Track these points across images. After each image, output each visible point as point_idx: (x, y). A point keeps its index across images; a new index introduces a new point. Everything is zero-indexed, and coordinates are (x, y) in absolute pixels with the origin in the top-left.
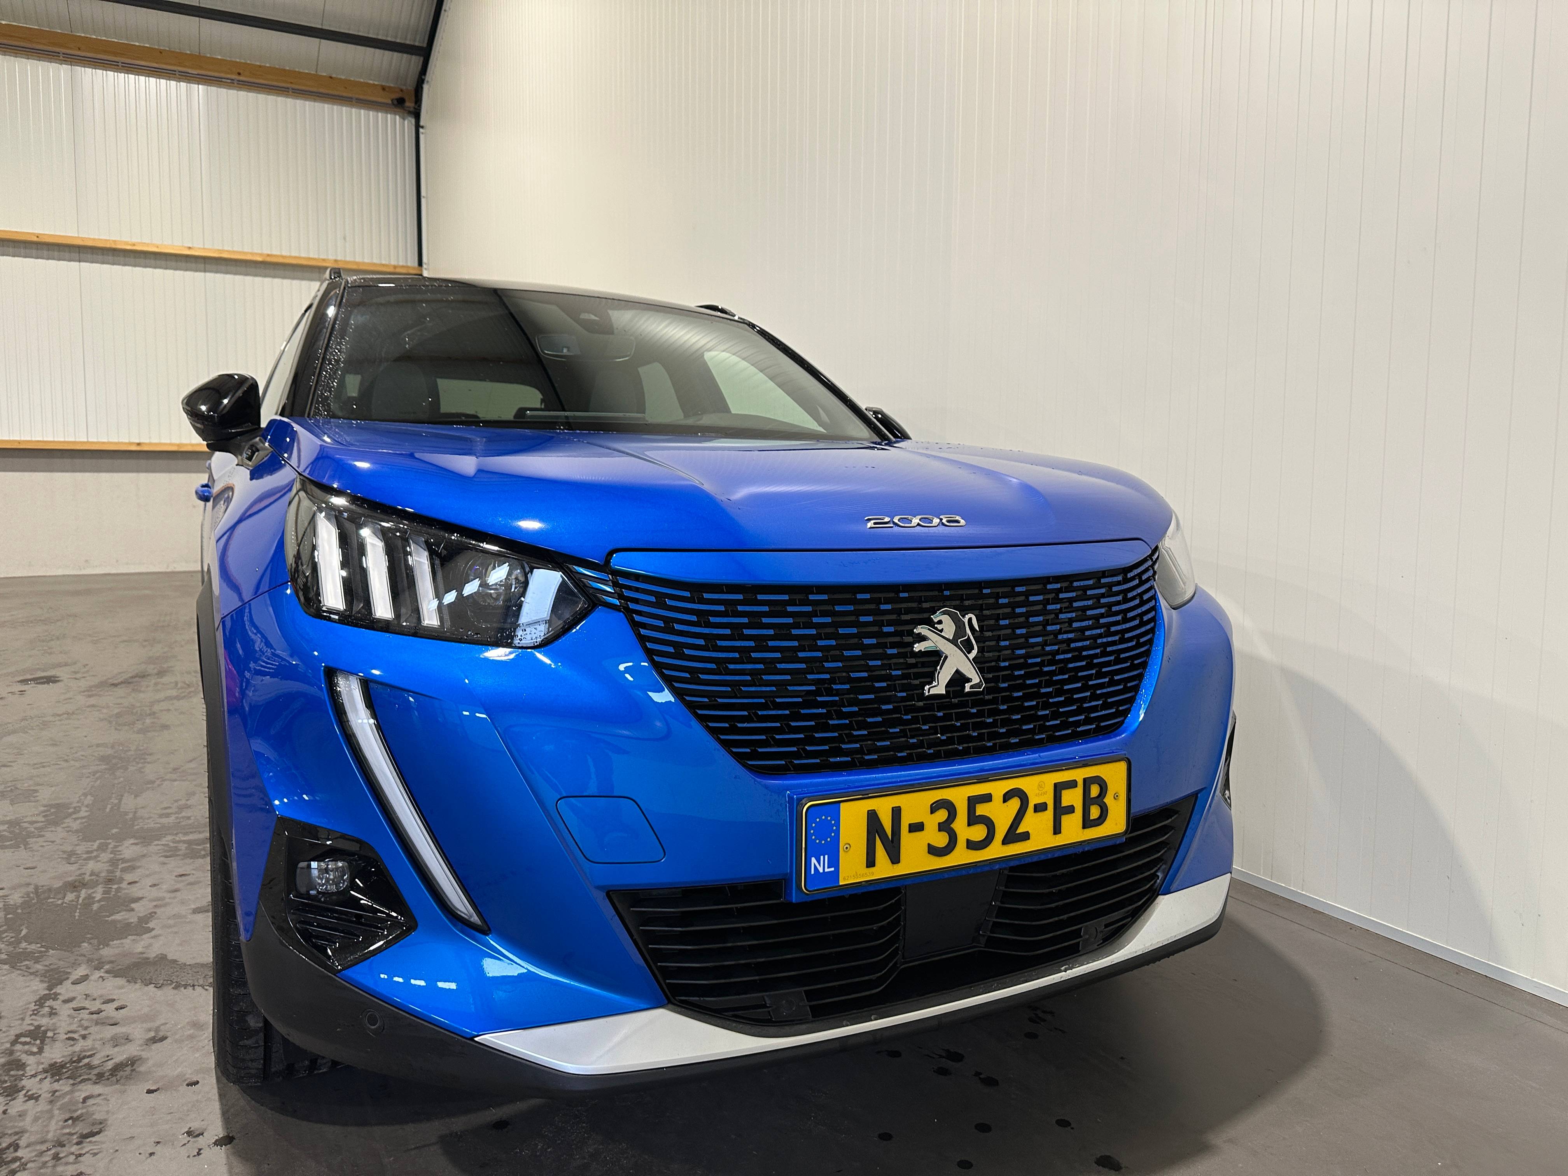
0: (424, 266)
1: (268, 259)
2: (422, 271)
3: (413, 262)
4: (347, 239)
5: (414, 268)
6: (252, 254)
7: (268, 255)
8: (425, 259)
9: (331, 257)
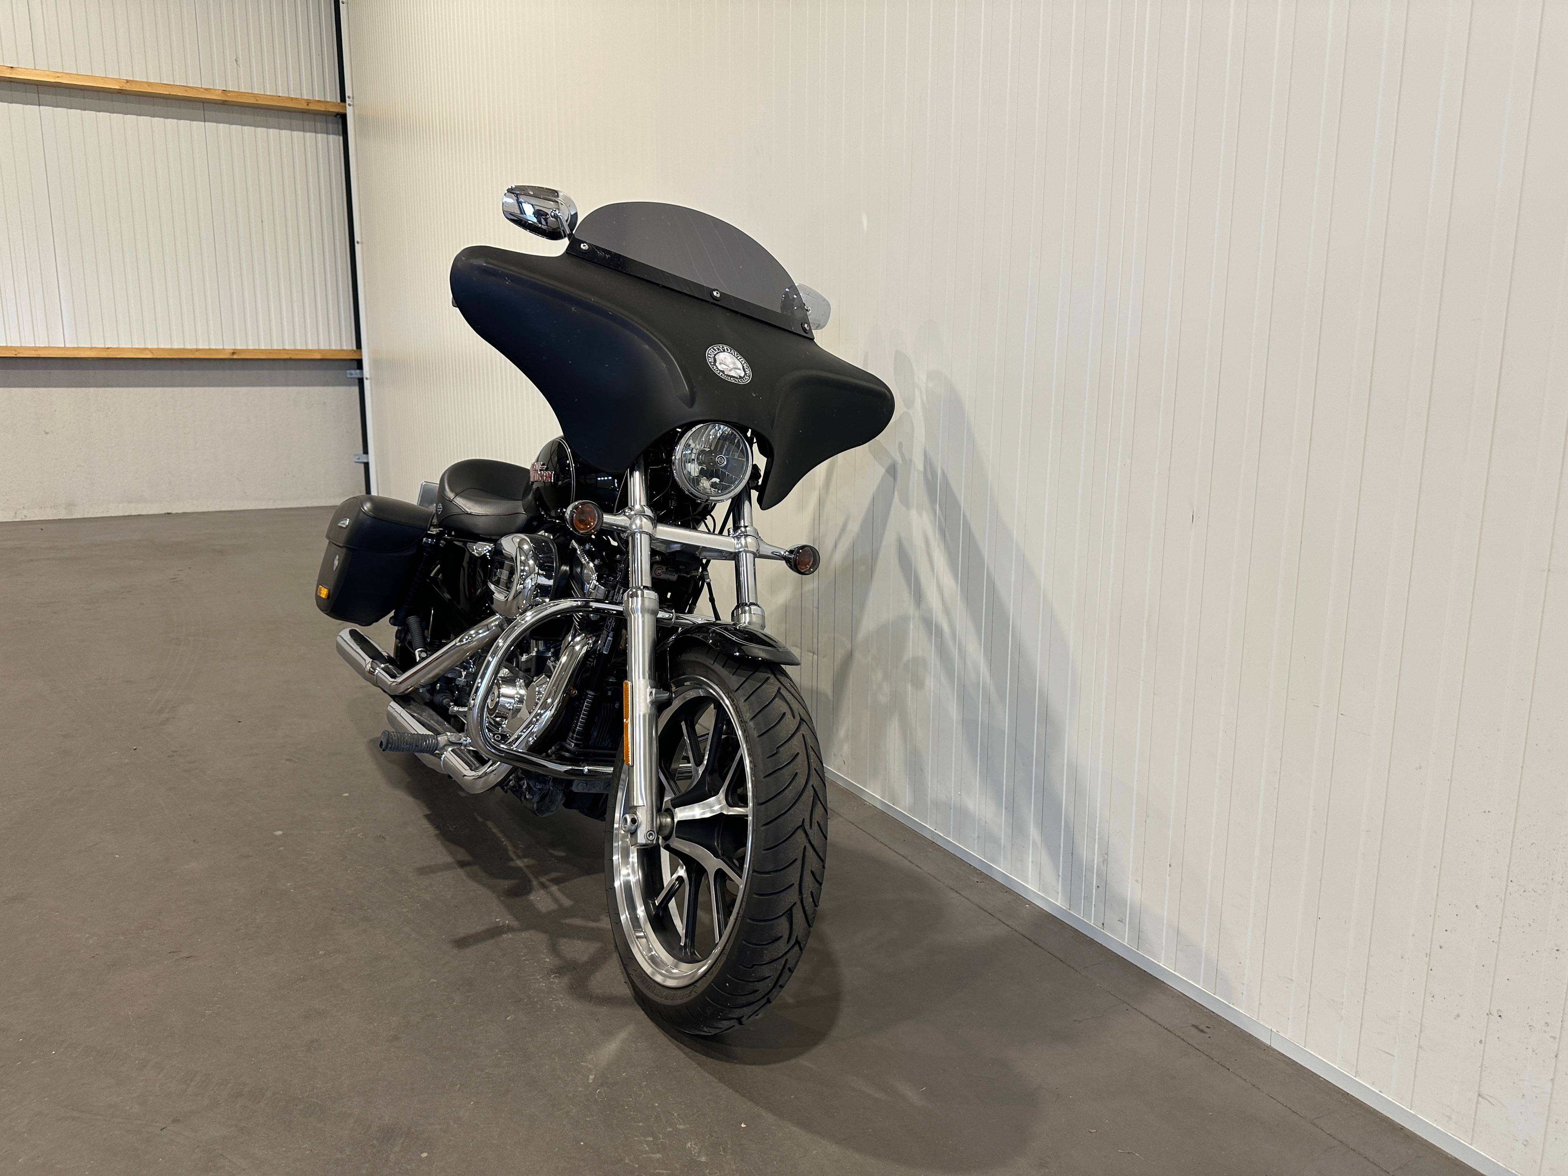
0: (348, 101)
1: (128, 87)
2: (345, 107)
3: (332, 96)
4: (240, 62)
5: (334, 104)
6: (105, 79)
7: (127, 81)
8: (348, 92)
9: (219, 86)
